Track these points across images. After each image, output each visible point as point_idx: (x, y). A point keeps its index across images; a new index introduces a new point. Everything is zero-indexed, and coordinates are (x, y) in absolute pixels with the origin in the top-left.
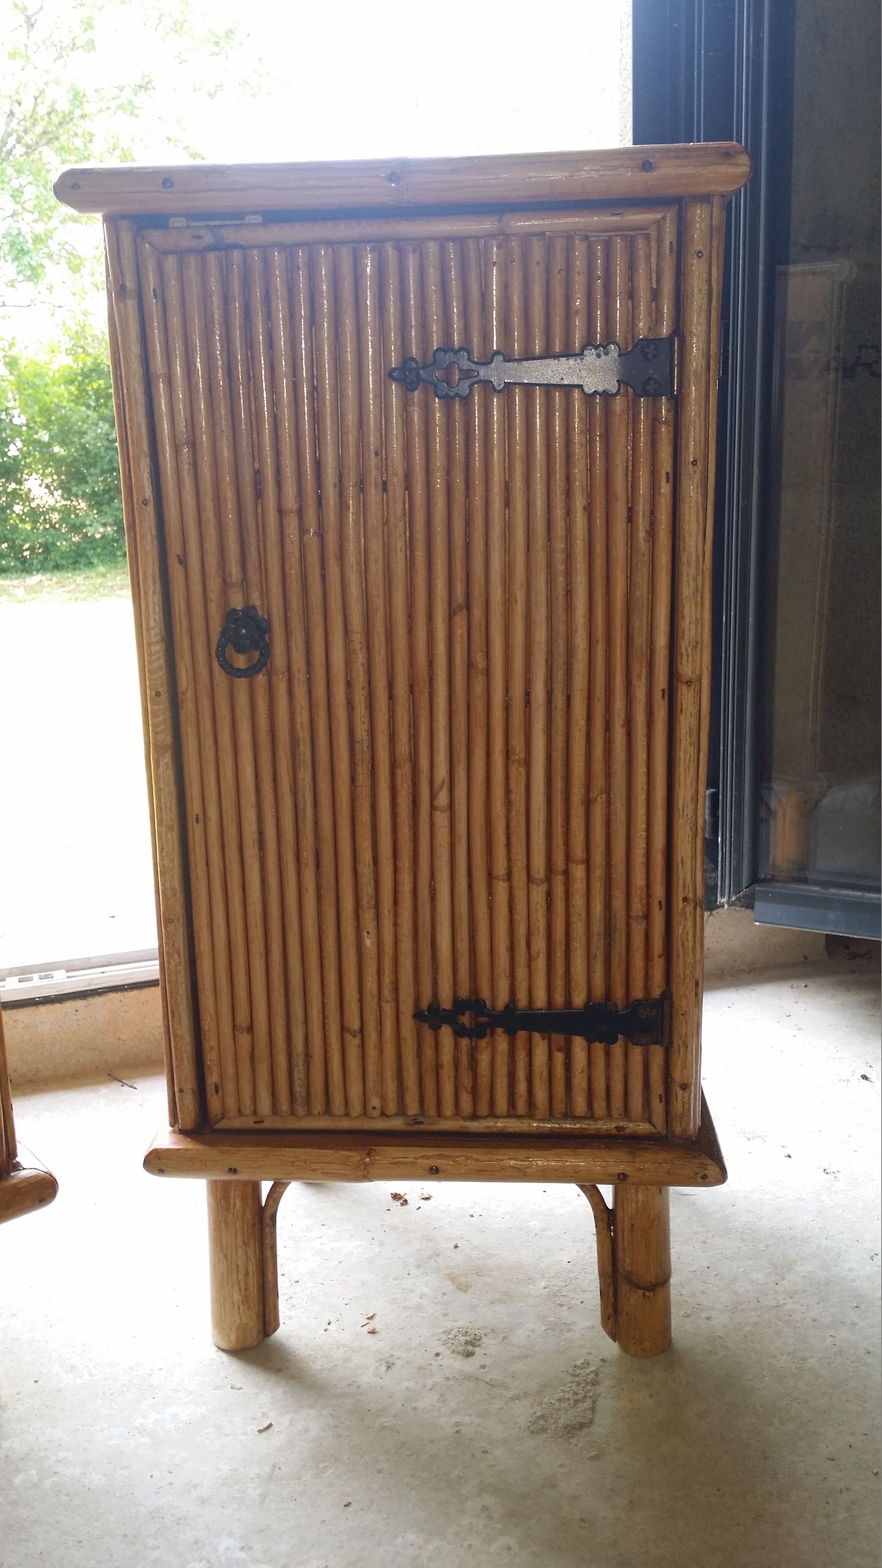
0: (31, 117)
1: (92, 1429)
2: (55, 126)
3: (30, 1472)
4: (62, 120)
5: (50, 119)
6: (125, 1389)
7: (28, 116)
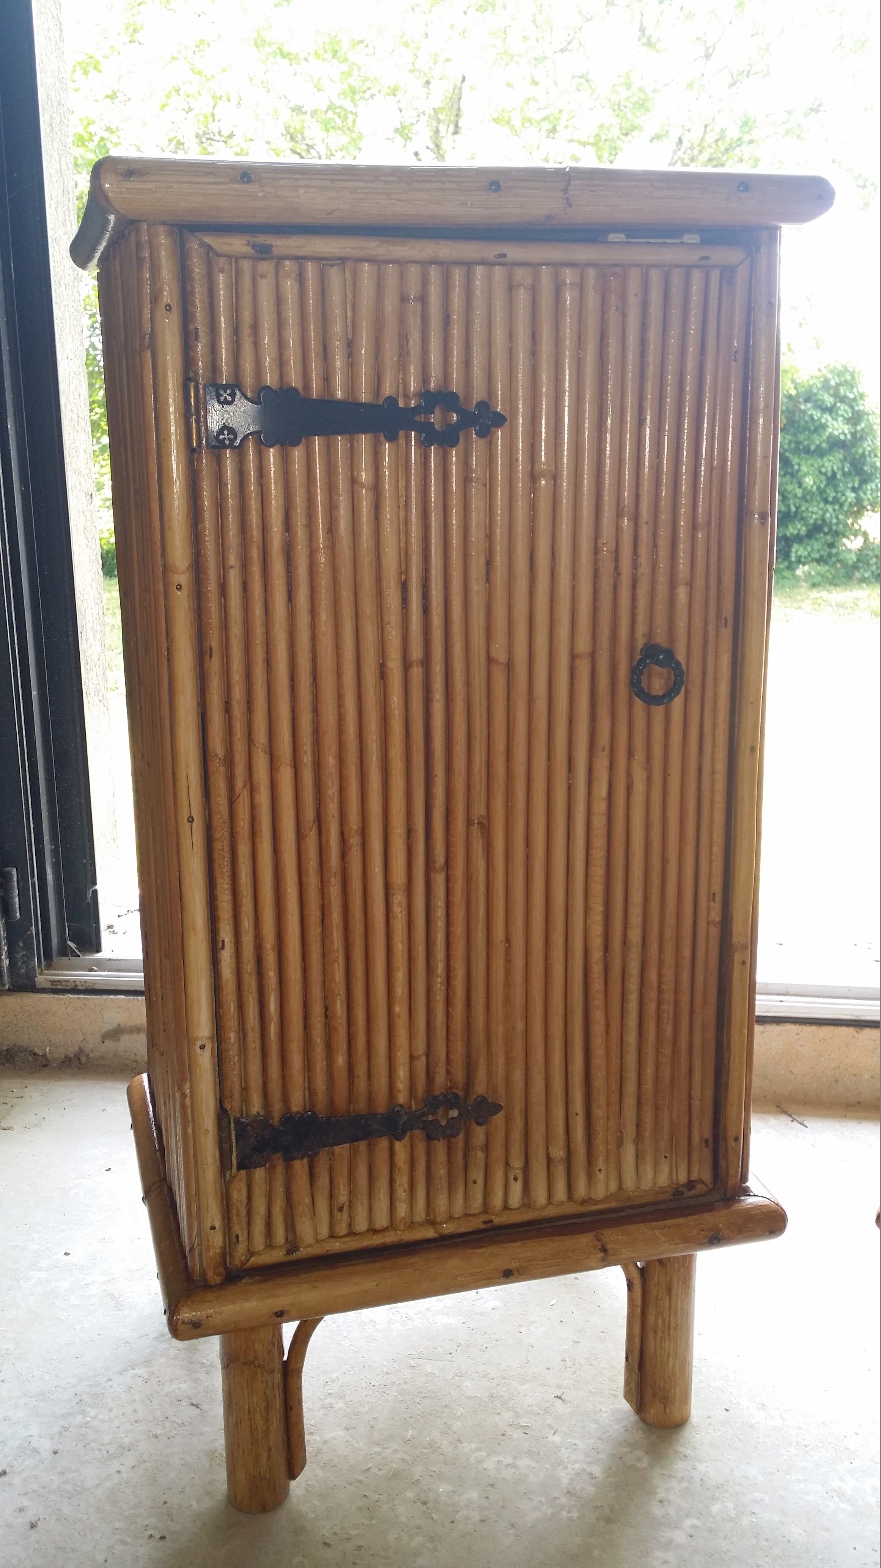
0: (699, 145)
1: (787, 1477)
2: (721, 153)
3: (728, 1504)
4: (728, 147)
5: (718, 146)
6: (819, 1444)
7: (696, 145)
